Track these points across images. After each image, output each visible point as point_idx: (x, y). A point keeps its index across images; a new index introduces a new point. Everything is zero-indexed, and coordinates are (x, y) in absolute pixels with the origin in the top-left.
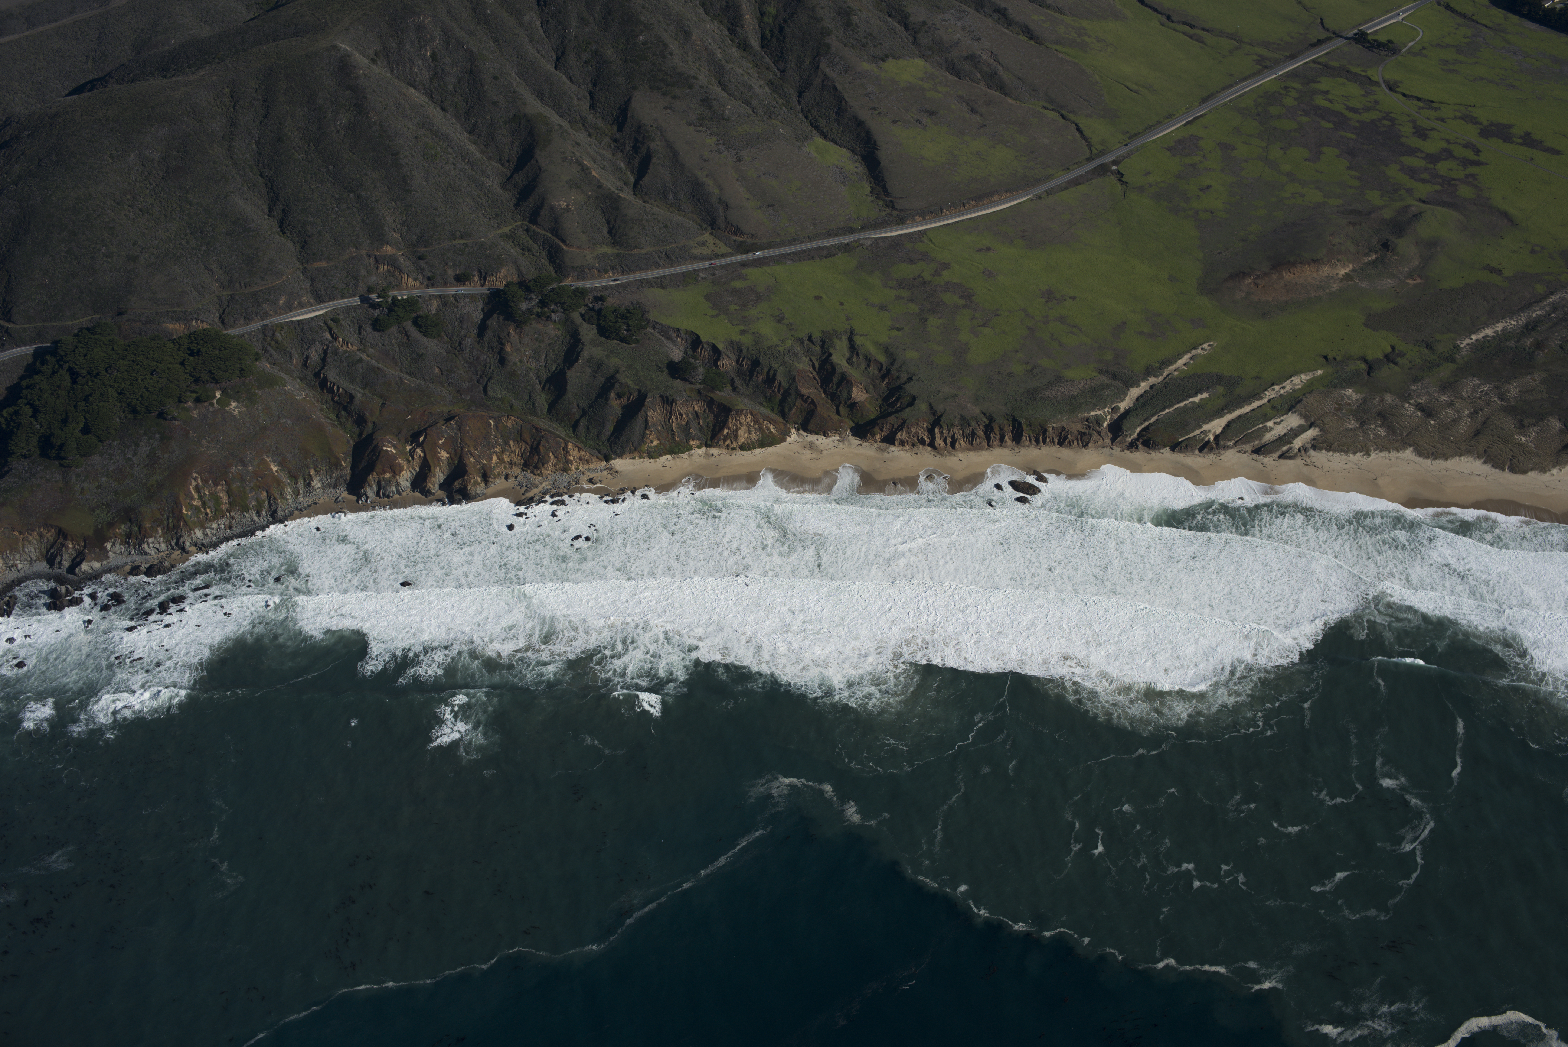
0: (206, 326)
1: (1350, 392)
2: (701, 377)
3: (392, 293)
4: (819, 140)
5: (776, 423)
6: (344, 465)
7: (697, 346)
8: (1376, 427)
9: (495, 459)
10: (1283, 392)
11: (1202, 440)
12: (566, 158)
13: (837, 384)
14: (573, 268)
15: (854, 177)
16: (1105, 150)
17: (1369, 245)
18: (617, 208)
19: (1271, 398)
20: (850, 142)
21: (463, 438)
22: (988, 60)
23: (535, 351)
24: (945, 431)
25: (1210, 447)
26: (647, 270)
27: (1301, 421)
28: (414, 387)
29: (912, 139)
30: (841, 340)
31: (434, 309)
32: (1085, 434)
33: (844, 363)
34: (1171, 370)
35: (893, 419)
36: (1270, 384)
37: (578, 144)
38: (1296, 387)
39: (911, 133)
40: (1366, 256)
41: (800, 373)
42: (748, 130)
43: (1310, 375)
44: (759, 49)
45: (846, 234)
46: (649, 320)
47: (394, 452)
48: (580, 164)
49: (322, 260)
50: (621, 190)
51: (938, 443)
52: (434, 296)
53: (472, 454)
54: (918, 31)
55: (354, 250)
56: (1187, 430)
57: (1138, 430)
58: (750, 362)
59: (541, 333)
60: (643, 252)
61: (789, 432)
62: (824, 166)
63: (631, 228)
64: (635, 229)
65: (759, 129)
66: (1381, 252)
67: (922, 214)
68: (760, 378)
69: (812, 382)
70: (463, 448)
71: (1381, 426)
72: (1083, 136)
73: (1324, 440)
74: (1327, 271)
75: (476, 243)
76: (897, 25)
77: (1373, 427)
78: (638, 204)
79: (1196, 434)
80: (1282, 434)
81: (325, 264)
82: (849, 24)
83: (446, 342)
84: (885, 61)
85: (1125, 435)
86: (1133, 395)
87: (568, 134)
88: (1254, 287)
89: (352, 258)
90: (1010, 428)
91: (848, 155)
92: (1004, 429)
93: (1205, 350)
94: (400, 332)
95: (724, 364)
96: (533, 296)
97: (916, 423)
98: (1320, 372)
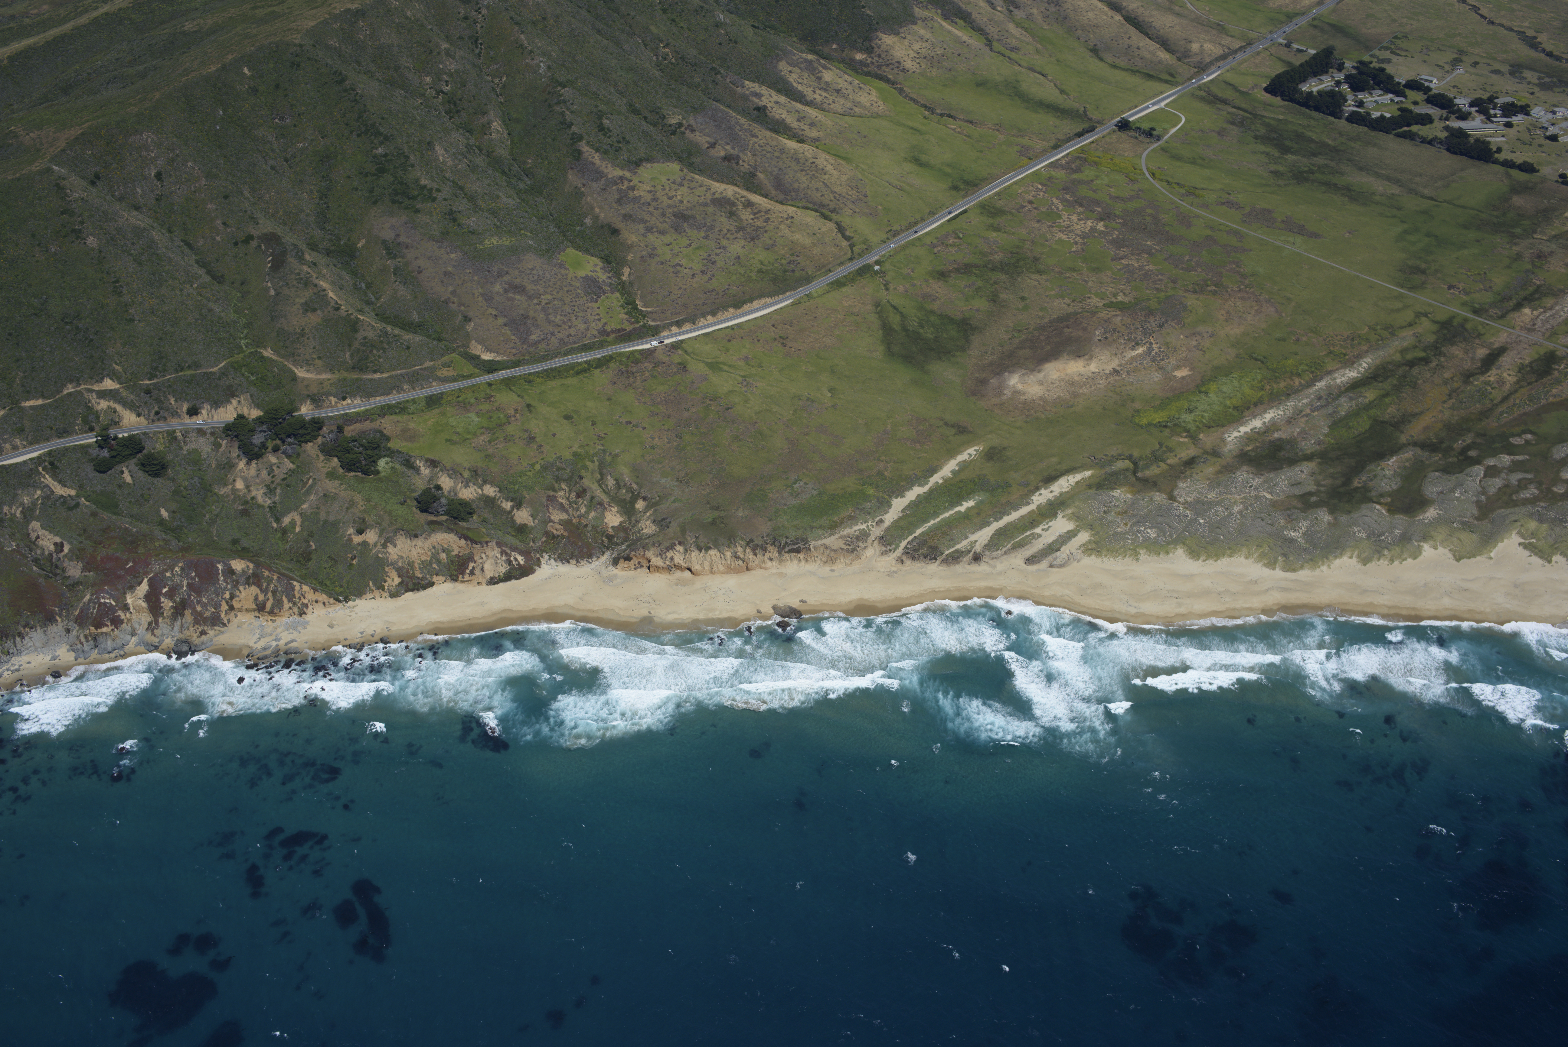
1: (1118, 493)
2: (444, 508)
3: (111, 432)
4: (572, 250)
5: (525, 553)
6: (59, 619)
7: (441, 474)
8: (1146, 529)
9: (224, 607)
10: (1050, 496)
11: (969, 552)
12: (301, 279)
13: (589, 508)
14: (308, 396)
15: (607, 288)
16: (868, 249)
17: (1136, 338)
18: (356, 331)
19: (1038, 503)
20: (603, 250)
21: (188, 585)
22: (747, 160)
23: (268, 486)
24: (701, 555)
25: (977, 558)
26: (388, 394)
27: (1070, 526)
28: (137, 532)
29: (668, 245)
30: (593, 462)
31: (159, 446)
32: (848, 551)
33: (595, 486)
34: (937, 478)
35: (647, 544)
36: (1037, 489)
37: (315, 264)
38: (1064, 490)
39: (667, 239)
40: (1133, 350)
41: (549, 498)
42: (495, 242)
43: (1078, 477)
44: (508, 157)
45: (598, 348)
46: (389, 449)
47: (114, 603)
48: (316, 286)
49: (37, 398)
50: (361, 311)
51: (696, 567)
52: (160, 432)
53: (199, 602)
54: (674, 133)
55: (70, 386)
56: (953, 541)
57: (904, 544)
58: (497, 489)
59: (275, 468)
60: (384, 376)
61: (538, 563)
62: (576, 277)
63: (371, 352)
64: (375, 352)
65: (507, 241)
66: (1147, 345)
67: (679, 324)
68: (507, 505)
69: (562, 508)
70: (189, 596)
71: (1150, 528)
72: (844, 236)
73: (1094, 546)
74: (1093, 367)
75: (205, 373)
76: (652, 128)
77: (1142, 529)
78: (379, 326)
79: (962, 545)
80: (1051, 541)
81: (40, 402)
82: (601, 128)
83: (173, 480)
84: (639, 166)
85: (890, 550)
86: (899, 505)
87: (303, 253)
88: (1020, 387)
89: (70, 394)
90: (770, 548)
91: (601, 264)
92: (765, 550)
93: (970, 455)
94: (122, 472)
95: (468, 493)
96: (264, 427)
97: (671, 547)
98: (1088, 473)
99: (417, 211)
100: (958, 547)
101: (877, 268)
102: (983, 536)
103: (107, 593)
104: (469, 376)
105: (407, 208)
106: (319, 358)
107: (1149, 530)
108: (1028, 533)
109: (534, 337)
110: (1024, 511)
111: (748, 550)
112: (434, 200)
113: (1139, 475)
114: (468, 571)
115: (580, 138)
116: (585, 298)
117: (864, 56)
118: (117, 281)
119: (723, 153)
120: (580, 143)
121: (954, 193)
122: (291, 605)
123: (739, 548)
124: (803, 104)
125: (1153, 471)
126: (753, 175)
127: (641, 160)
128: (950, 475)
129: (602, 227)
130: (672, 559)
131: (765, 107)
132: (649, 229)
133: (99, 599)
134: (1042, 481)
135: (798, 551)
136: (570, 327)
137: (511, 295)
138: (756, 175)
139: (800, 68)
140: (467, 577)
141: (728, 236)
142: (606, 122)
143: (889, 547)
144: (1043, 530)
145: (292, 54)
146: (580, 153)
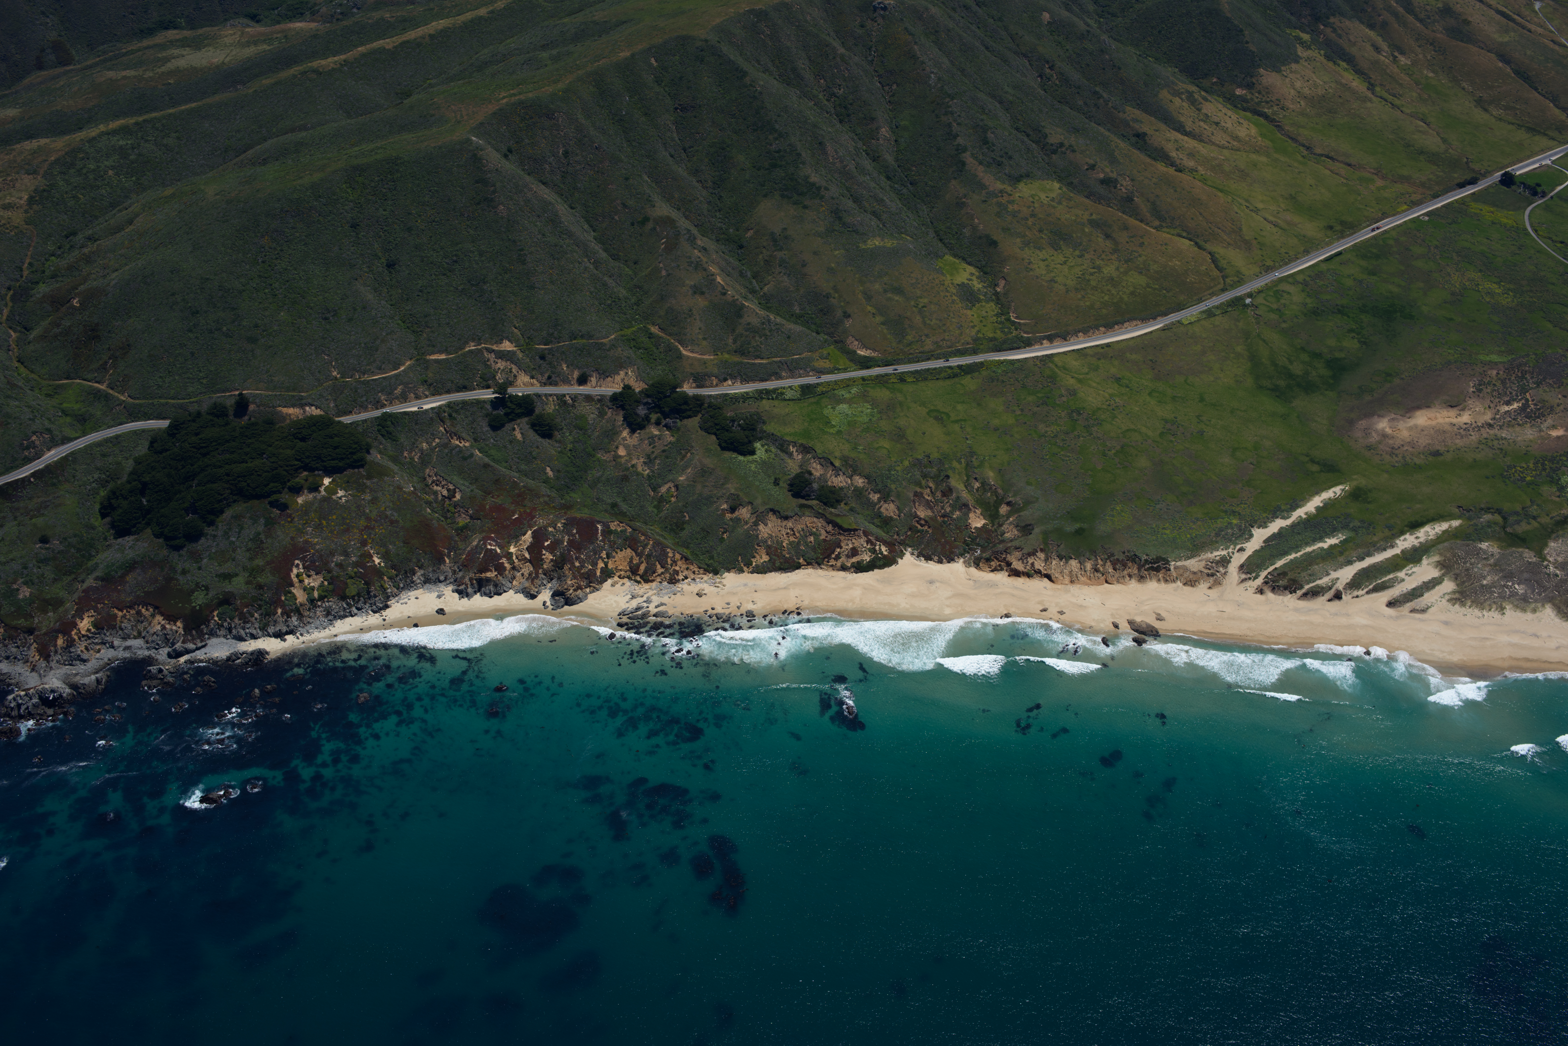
0: (319, 412)
1: (1486, 545)
2: (815, 493)
3: (508, 390)
4: (949, 258)
5: (890, 545)
6: (448, 561)
7: (812, 461)
8: (1513, 584)
9: (601, 565)
10: (1416, 543)
11: (1330, 588)
12: (692, 262)
13: (954, 507)
14: (692, 374)
15: (982, 297)
16: (1240, 282)
17: (1511, 393)
18: (740, 316)
19: (1403, 548)
20: (980, 261)
21: (569, 541)
22: (1125, 185)
23: (648, 456)
24: (1062, 563)
25: (1338, 596)
26: (766, 380)
27: (1435, 573)
28: (524, 487)
29: (1044, 261)
30: (960, 463)
31: (551, 408)
32: (1208, 575)
33: (961, 487)
34: (1300, 513)
35: (1009, 548)
36: (1402, 533)
37: (705, 249)
38: (1429, 538)
39: (1042, 254)
40: (1507, 405)
41: (916, 494)
42: (877, 243)
43: (1445, 526)
44: (893, 163)
45: (970, 355)
46: (765, 432)
47: (499, 551)
48: (705, 270)
49: (440, 352)
50: (745, 298)
51: (1055, 574)
52: (551, 395)
53: (577, 558)
54: (1054, 152)
55: (472, 344)
56: (1314, 577)
57: (1263, 574)
58: (866, 481)
59: (656, 439)
60: (764, 361)
61: (902, 555)
62: (952, 284)
63: (754, 337)
64: (757, 338)
65: (889, 243)
66: (1523, 401)
67: (1050, 339)
68: (875, 497)
69: (928, 505)
70: (569, 551)
71: (1518, 584)
72: (1217, 267)
73: (1457, 596)
74: (1466, 418)
75: (596, 343)
76: (1034, 145)
77: (1510, 584)
78: (762, 313)
79: (1323, 581)
80: (1414, 586)
81: (443, 357)
82: (985, 142)
83: (559, 442)
84: (1019, 181)
85: (1250, 579)
86: (1259, 536)
87: (695, 238)
88: (1388, 431)
89: (471, 351)
90: (1130, 564)
91: (977, 274)
92: (1125, 566)
93: (1335, 492)
94: (514, 429)
95: (839, 481)
96: (650, 400)
97: (1033, 553)
98: (1456, 523)
99: (805, 207)
100: (1319, 582)
101: (1248, 301)
102: (1346, 574)
103: (494, 540)
104: (845, 370)
105: (795, 203)
106: (704, 339)
107: (1516, 586)
108: (1391, 576)
109: (909, 338)
110: (1389, 554)
111: (1109, 563)
112: (822, 198)
113: (1509, 530)
114: (833, 556)
115: (965, 150)
116: (960, 305)
117: (1244, 92)
118: (522, 250)
119: (1102, 176)
120: (964, 155)
121: (1329, 233)
122: (663, 570)
123: (1099, 561)
124: (1182, 134)
125: (1523, 528)
126: (1129, 199)
127: (1021, 176)
128: (1313, 511)
129: (980, 238)
130: (1033, 564)
131: (1145, 134)
132: (1027, 244)
133: (486, 546)
134: (1407, 526)
135: (1157, 570)
136: (944, 331)
137: (889, 295)
138: (1133, 200)
139: (1182, 99)
140: (832, 562)
141: (1103, 256)
142: (990, 136)
143: (1249, 576)
144: (1406, 574)
145: (697, 48)
146: (964, 164)
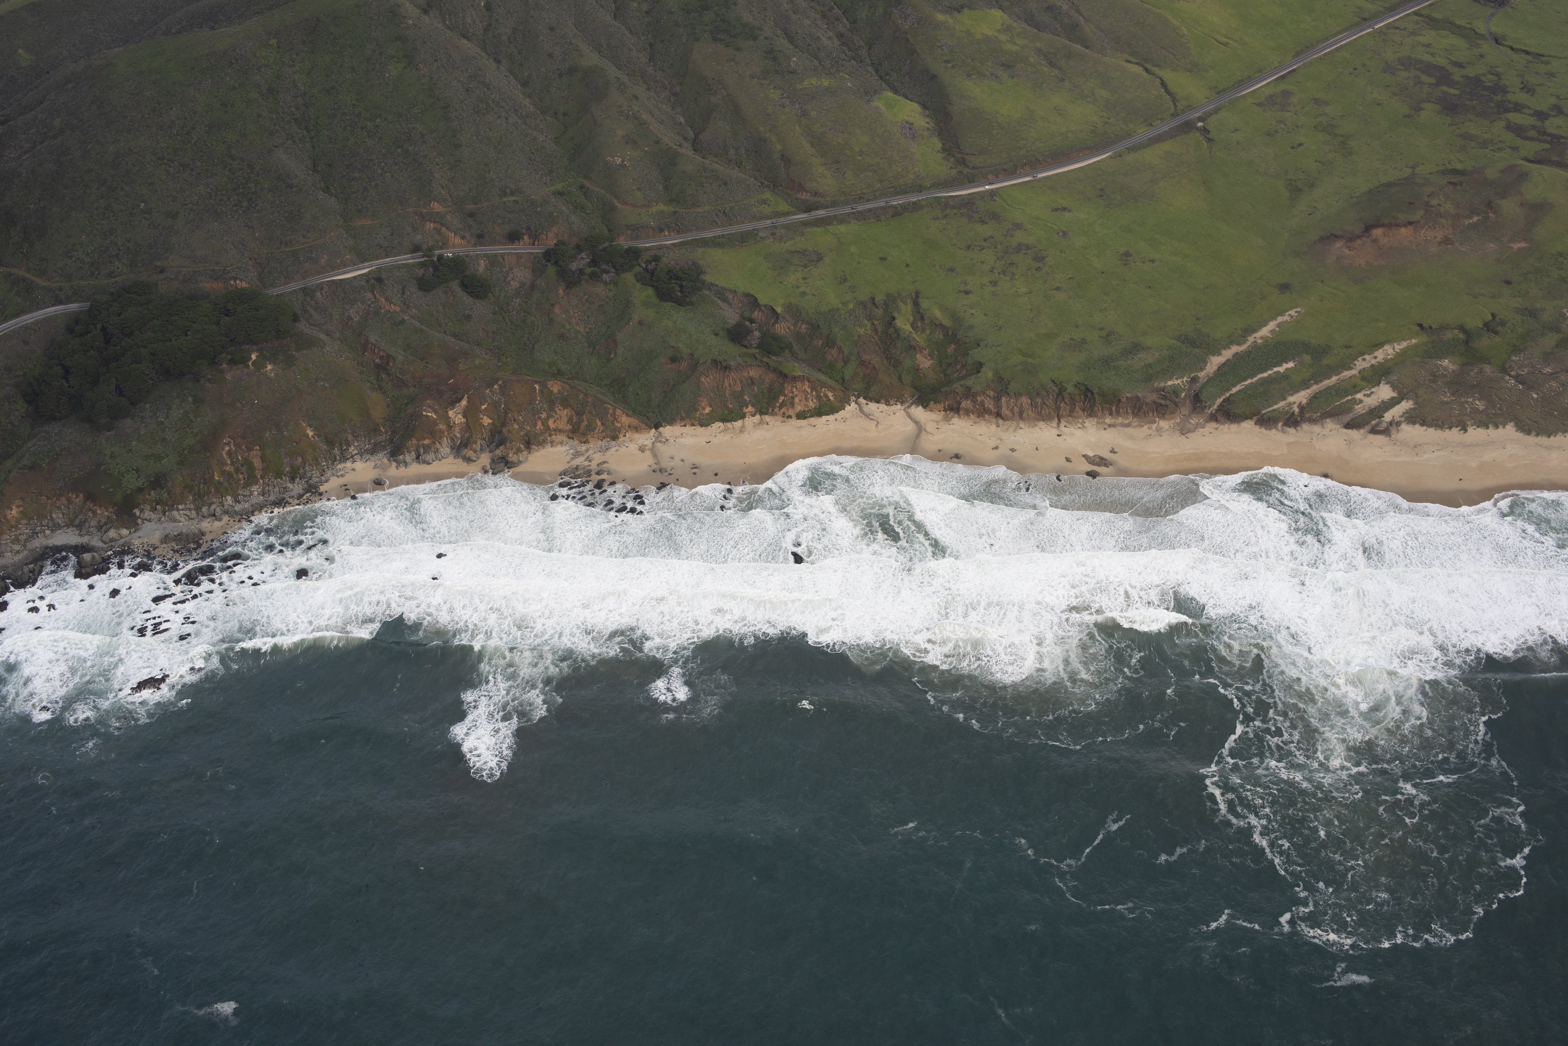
0: (244, 284)
1: (1446, 362)
2: (757, 341)
3: (437, 252)
4: (889, 94)
5: (836, 391)
6: (383, 430)
7: (754, 309)
8: (1474, 400)
9: (539, 425)
10: (1374, 362)
11: (1286, 413)
12: (623, 112)
13: (900, 349)
14: (627, 227)
15: (924, 133)
16: (1191, 106)
17: (1471, 207)
18: (675, 164)
19: (1361, 368)
20: (922, 95)
21: (507, 403)
23: (585, 313)
24: (1012, 401)
25: (1293, 421)
26: (703, 229)
27: (1392, 393)
28: (458, 350)
31: (481, 269)
32: (1161, 406)
33: (908, 328)
34: (1256, 338)
35: (958, 387)
36: (1361, 354)
37: (636, 97)
38: (1389, 357)
39: (984, 85)
40: (1467, 218)
41: (861, 337)
42: (814, 83)
43: (1404, 345)
45: (914, 192)
46: (706, 282)
47: (436, 417)
48: (637, 119)
49: (367, 218)
50: (680, 145)
51: (1005, 412)
52: (482, 256)
53: (515, 420)
56: (1270, 402)
57: (1218, 402)
58: (809, 326)
59: (593, 295)
60: (701, 210)
61: (848, 401)
62: (893, 121)
63: (689, 185)
64: (693, 186)
65: (825, 83)
67: (996, 173)
68: (819, 343)
69: (874, 348)
70: (507, 413)
71: (1479, 400)
72: (1167, 92)
73: (1417, 415)
74: (1424, 234)
75: (527, 200)
77: (1470, 400)
78: (698, 159)
79: (1279, 406)
80: (1372, 407)
81: (370, 222)
83: (494, 302)
84: (960, 12)
85: (1203, 409)
86: (1214, 362)
87: (625, 87)
88: (1345, 250)
89: (398, 215)
90: (1082, 398)
91: (919, 109)
93: (1291, 316)
94: (446, 292)
95: (782, 329)
96: (583, 254)
97: (982, 392)
98: (1415, 341)
99: (738, 49)
100: (1275, 407)
101: (1200, 124)
102: (1302, 397)
103: (430, 407)
104: (785, 214)
105: (727, 46)
106: (639, 189)
107: (1477, 402)
108: (1349, 398)
110: (1346, 375)
111: (1060, 398)
112: (756, 38)
113: (1471, 346)
114: (778, 405)
116: (902, 143)
118: (447, 107)
122: (604, 428)
123: (1050, 396)
125: (1485, 342)
126: (1074, 26)
128: (1270, 335)
129: (920, 72)
130: (982, 403)
132: (968, 75)
133: (421, 413)
134: (1366, 346)
135: (1110, 403)
138: (1079, 26)
140: (776, 411)
143: (1201, 405)
144: (1365, 395)
